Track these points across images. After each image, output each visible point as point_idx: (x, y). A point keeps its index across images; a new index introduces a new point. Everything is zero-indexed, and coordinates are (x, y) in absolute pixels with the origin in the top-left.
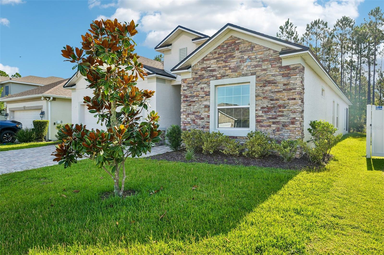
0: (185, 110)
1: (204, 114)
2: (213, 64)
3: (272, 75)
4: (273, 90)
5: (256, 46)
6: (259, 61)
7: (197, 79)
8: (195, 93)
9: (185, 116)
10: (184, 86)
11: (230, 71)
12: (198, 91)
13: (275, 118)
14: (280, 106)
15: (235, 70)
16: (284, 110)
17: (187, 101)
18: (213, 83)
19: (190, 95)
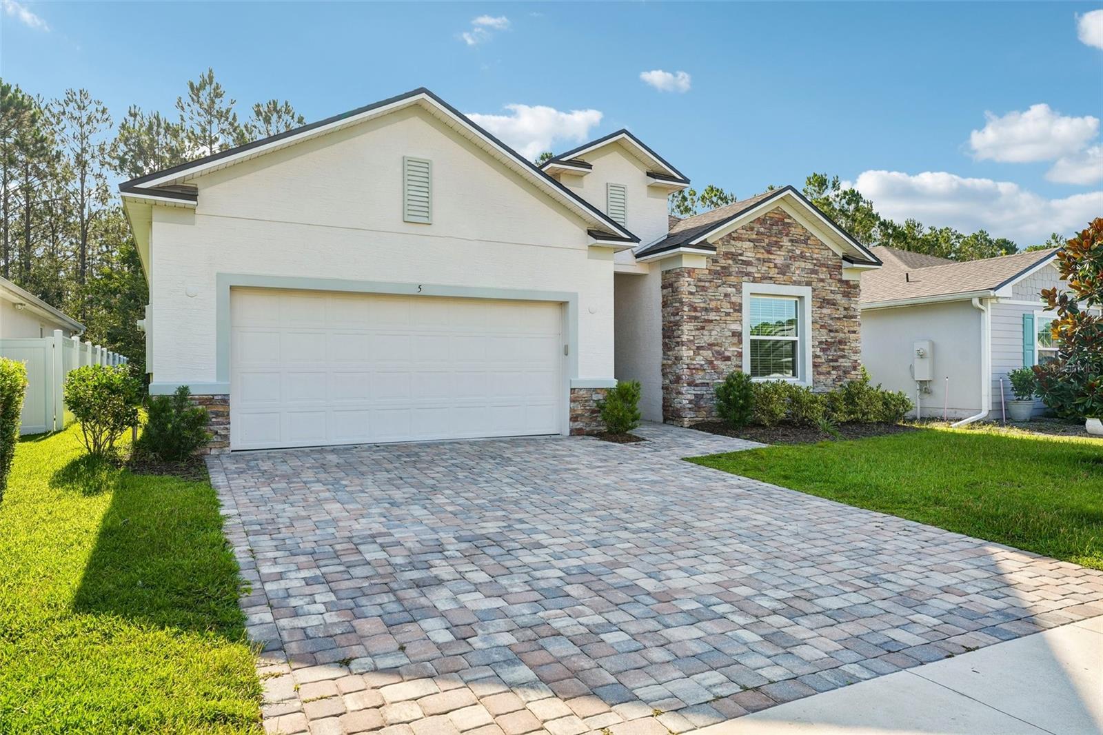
0: (692, 338)
1: (731, 349)
2: (747, 251)
3: (832, 292)
4: (833, 316)
5: (812, 238)
6: (815, 265)
7: (717, 273)
8: (713, 305)
9: (691, 353)
10: (689, 285)
11: (776, 270)
12: (719, 300)
13: (837, 361)
14: (840, 342)
15: (784, 270)
16: (846, 347)
17: (696, 318)
18: (748, 287)
19: (702, 305)
